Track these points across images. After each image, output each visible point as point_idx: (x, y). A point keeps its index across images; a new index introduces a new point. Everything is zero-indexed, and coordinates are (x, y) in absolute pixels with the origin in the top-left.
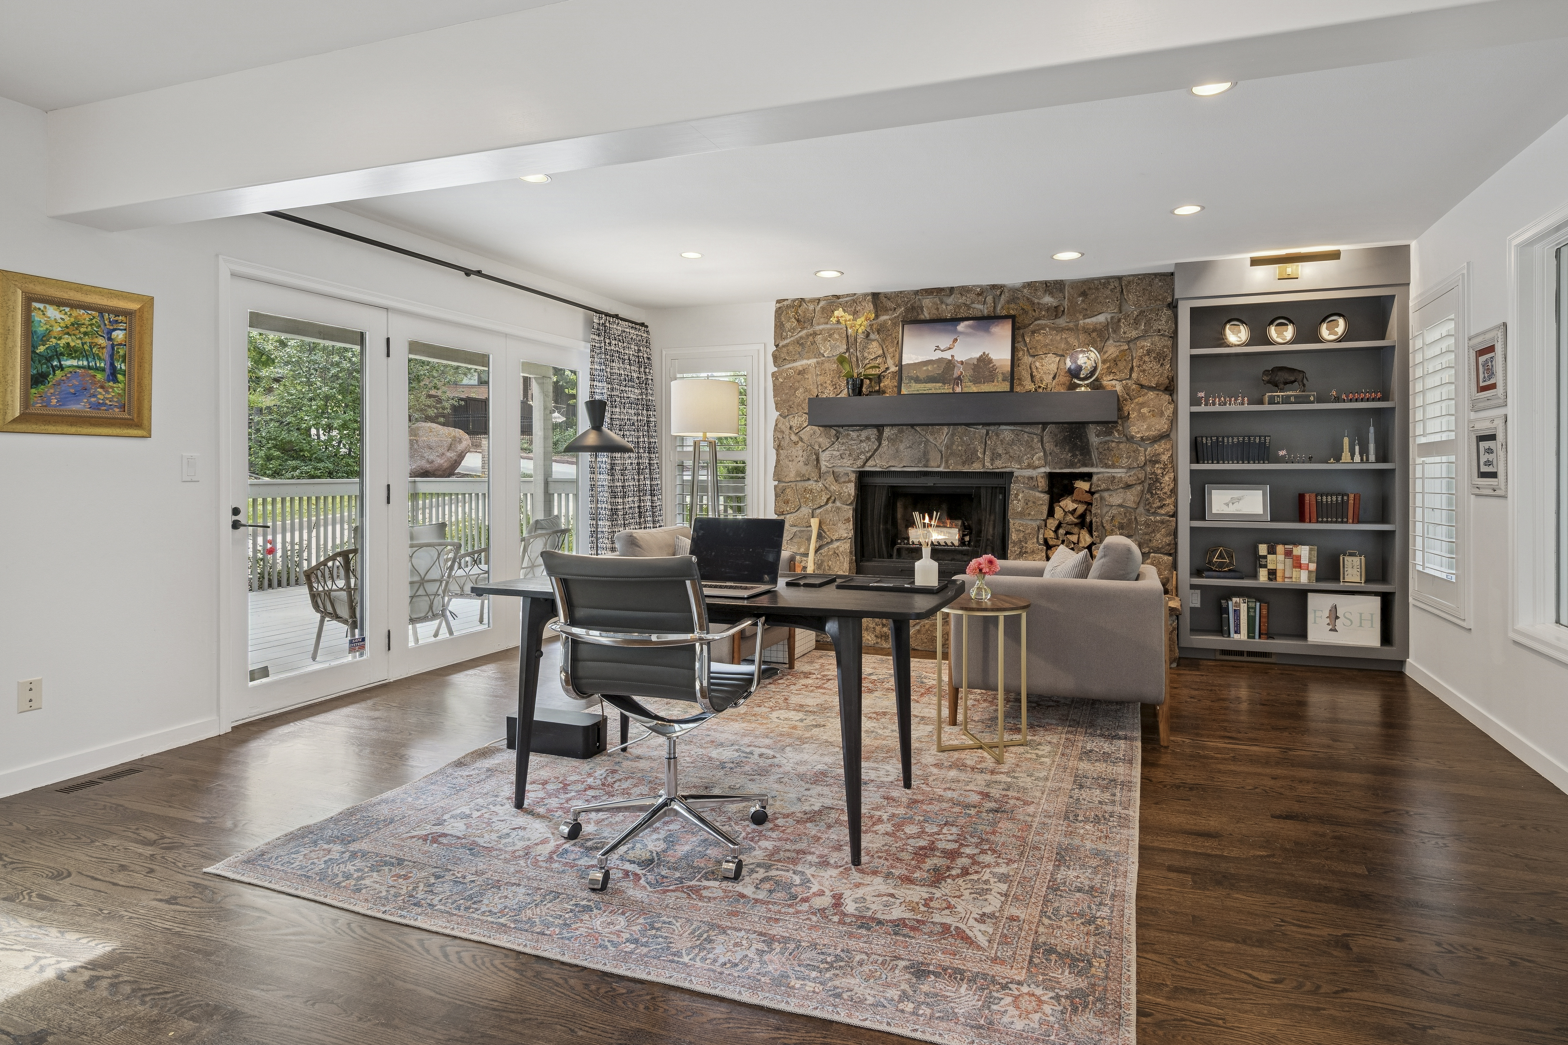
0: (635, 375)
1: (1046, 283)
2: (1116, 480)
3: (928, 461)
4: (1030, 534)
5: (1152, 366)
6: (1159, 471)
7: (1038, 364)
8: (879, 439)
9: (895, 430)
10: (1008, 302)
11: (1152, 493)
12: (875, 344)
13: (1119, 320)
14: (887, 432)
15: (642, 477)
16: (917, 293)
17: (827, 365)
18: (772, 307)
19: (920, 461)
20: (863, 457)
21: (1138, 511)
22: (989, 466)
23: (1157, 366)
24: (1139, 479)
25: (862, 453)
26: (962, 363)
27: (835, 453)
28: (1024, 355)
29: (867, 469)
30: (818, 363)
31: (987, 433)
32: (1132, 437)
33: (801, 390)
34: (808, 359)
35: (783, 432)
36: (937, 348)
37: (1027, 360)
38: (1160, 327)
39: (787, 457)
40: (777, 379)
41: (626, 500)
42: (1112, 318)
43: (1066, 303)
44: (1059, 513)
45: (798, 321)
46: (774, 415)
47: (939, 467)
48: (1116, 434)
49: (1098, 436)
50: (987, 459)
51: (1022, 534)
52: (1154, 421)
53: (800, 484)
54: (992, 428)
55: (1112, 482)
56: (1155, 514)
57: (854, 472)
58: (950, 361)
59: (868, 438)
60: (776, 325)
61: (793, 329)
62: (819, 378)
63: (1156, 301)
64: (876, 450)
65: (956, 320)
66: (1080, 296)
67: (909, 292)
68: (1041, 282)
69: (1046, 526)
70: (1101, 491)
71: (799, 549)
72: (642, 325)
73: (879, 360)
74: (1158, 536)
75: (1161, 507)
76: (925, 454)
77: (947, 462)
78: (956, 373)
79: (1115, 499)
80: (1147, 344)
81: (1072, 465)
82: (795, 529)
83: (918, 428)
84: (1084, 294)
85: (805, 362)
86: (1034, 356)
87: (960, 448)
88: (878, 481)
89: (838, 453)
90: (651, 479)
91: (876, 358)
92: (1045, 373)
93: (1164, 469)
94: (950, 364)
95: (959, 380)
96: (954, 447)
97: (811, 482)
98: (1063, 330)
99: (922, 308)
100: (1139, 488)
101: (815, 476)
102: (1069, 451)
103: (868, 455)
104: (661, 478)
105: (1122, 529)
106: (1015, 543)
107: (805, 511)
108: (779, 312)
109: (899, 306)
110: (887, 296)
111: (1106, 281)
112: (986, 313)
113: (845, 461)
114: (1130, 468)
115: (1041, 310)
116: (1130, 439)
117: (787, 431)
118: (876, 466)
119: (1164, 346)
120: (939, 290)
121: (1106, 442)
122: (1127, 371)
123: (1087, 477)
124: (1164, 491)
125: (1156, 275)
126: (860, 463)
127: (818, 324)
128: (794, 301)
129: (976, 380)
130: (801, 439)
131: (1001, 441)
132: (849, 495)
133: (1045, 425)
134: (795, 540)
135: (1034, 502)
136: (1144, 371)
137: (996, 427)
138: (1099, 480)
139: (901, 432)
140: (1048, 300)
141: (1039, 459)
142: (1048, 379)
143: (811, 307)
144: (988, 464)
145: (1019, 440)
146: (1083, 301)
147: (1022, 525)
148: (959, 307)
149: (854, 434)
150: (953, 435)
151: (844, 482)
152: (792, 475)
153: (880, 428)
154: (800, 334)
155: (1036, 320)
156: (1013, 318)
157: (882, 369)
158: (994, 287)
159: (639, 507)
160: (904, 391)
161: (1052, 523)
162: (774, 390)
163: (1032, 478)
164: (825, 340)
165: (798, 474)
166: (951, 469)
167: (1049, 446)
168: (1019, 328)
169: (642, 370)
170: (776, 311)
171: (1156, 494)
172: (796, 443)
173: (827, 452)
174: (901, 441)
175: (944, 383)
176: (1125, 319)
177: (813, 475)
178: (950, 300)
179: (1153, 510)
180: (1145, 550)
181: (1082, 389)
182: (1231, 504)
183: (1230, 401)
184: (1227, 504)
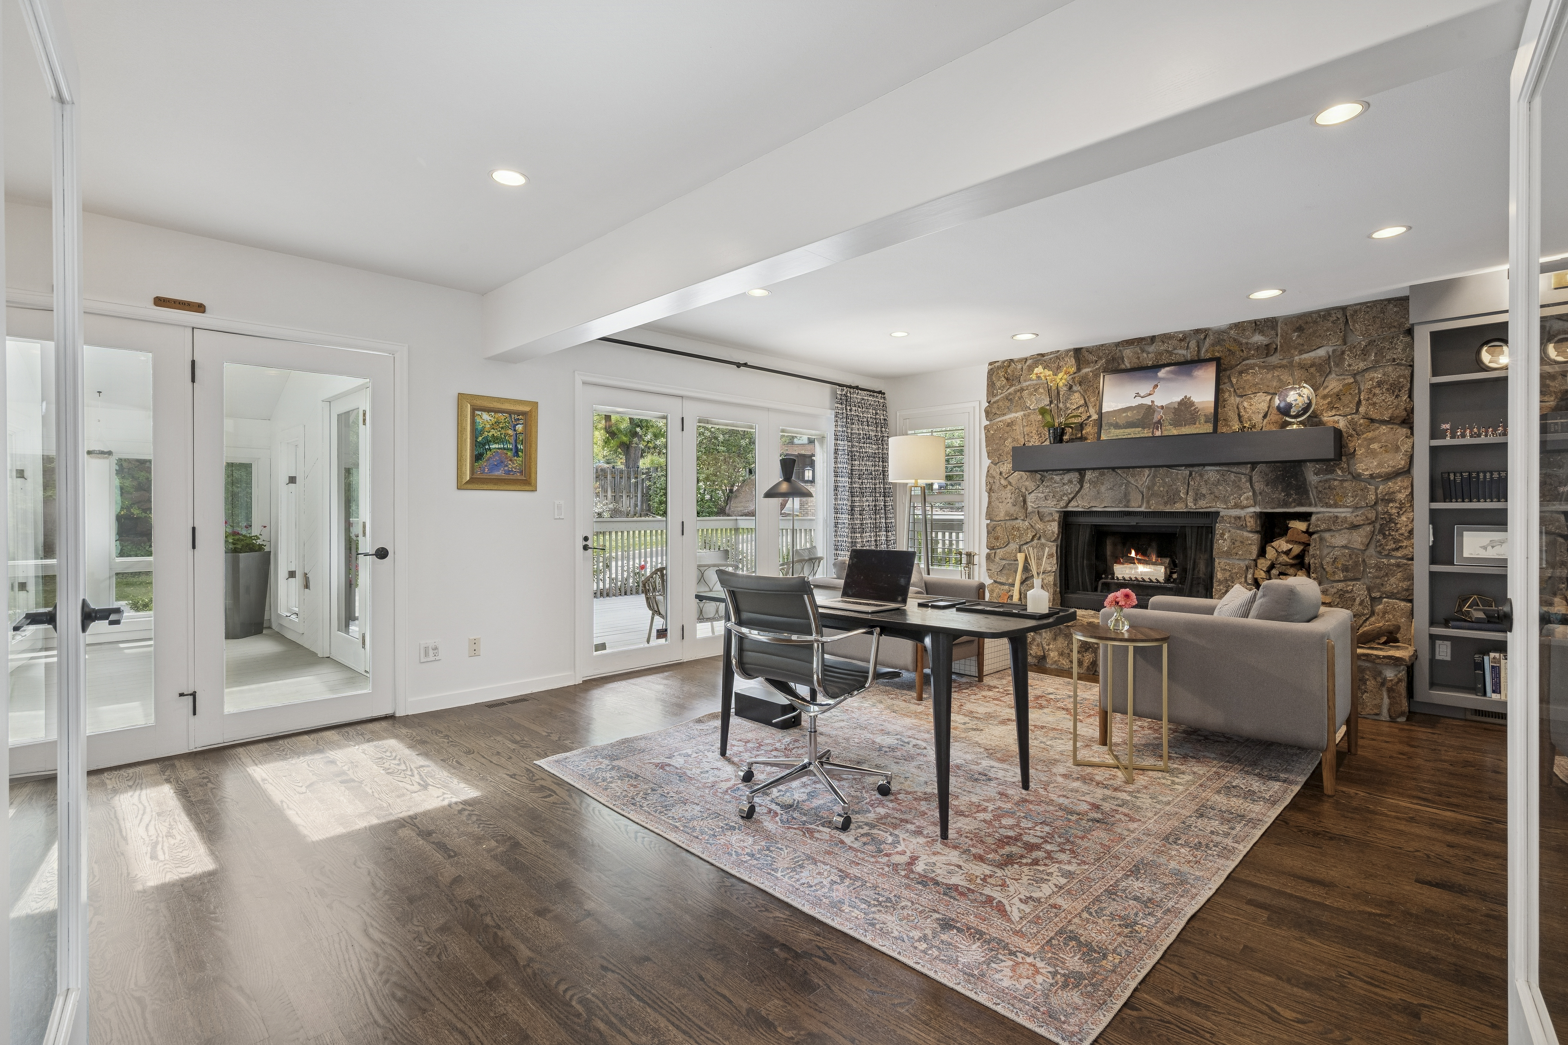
0: (873, 434)
1: (1255, 322)
2: (1339, 520)
3: (1129, 501)
4: (1237, 573)
5: (1384, 398)
6: (1394, 511)
7: (1245, 404)
8: (1081, 482)
9: (1096, 473)
10: (1213, 345)
11: (1384, 534)
12: (1077, 395)
13: (1343, 353)
14: (1089, 475)
15: (878, 516)
16: (1118, 344)
17: (1032, 417)
18: (985, 369)
19: (1120, 502)
20: (1065, 498)
21: (1367, 553)
22: (1191, 506)
23: (1390, 398)
24: (1367, 519)
25: (1065, 494)
26: (1162, 407)
27: (1040, 495)
28: (1230, 396)
29: (1070, 509)
30: (1025, 415)
31: (1191, 474)
32: (1359, 475)
33: (1010, 440)
34: (1016, 412)
35: (994, 477)
36: (1137, 395)
37: (1233, 400)
38: (1395, 356)
39: (998, 499)
40: (988, 431)
41: (864, 535)
42: (1334, 351)
43: (1278, 340)
44: (1270, 553)
45: (1007, 379)
46: (987, 462)
47: (1140, 507)
48: (1340, 472)
49: (1316, 474)
50: (1190, 499)
51: (1228, 574)
52: (1387, 456)
53: (1008, 523)
54: (1196, 469)
55: (1334, 522)
56: (1388, 556)
57: (1058, 512)
58: (1150, 407)
59: (1070, 481)
60: (988, 384)
61: (1003, 387)
62: (1025, 429)
63: (1390, 328)
64: (1078, 492)
65: (1157, 367)
66: (1295, 331)
67: (1110, 345)
68: (1250, 322)
69: (1256, 566)
70: (1322, 531)
71: (1008, 580)
72: (880, 393)
73: (1081, 410)
74: (1393, 580)
75: (1397, 549)
76: (1126, 494)
77: (1148, 502)
78: (1156, 417)
79: (1339, 540)
80: (1378, 375)
81: (1286, 504)
82: (1004, 562)
83: (1119, 471)
84: (1300, 329)
85: (1013, 415)
86: (1242, 396)
87: (1162, 489)
88: (1082, 520)
89: (1043, 495)
90: (886, 518)
91: (1078, 408)
92: (1253, 413)
93: (1401, 508)
94: (1150, 410)
95: (1159, 424)
96: (1156, 488)
97: (1018, 521)
98: (1274, 367)
99: (1123, 358)
100: (1368, 528)
101: (1021, 515)
102: (1282, 491)
103: (1071, 496)
104: (895, 517)
105: (1347, 572)
106: (1220, 582)
107: (1013, 546)
108: (991, 373)
109: (1100, 358)
110: (1089, 350)
111: (1326, 314)
112: (1189, 358)
113: (1049, 502)
114: (1356, 508)
115: (1250, 349)
116: (1357, 477)
117: (998, 477)
118: (1078, 506)
119: (1400, 376)
120: (1140, 340)
121: (1326, 481)
122: (1353, 406)
123: (1305, 517)
124: (1401, 532)
125: (1389, 300)
126: (1062, 504)
127: (1025, 381)
128: (1004, 362)
129: (1176, 423)
130: (1010, 483)
131: (1206, 481)
132: (1053, 533)
133: (1254, 465)
134: (1004, 572)
135: (1242, 542)
136: (1374, 404)
137: (1200, 468)
138: (1318, 520)
139: (1102, 474)
140: (1258, 339)
141: (1247, 499)
142: (1257, 419)
143: (1019, 366)
144: (1191, 504)
145: (1225, 481)
146: (1299, 336)
147: (1229, 564)
148: (1161, 354)
149: (1057, 478)
150: (1154, 477)
151: (1049, 521)
152: (1002, 515)
153: (1082, 472)
154: (1009, 391)
155: (1244, 360)
156: (1218, 361)
157: (1084, 417)
158: (1197, 331)
159: (876, 541)
160: (1104, 437)
161: (1263, 564)
162: (986, 441)
163: (1240, 518)
164: (1031, 394)
165: (1007, 513)
166: (1152, 509)
167: (1258, 486)
168: (1225, 370)
169: (879, 429)
170: (989, 373)
171: (1390, 535)
172: (1005, 487)
173: (1033, 494)
174: (1103, 484)
175: (1144, 428)
176: (1351, 351)
177: (1020, 514)
178: (1151, 349)
179: (1386, 553)
180: (1376, 594)
181: (1295, 427)
182: (1489, 548)
183: (1487, 432)
184: (1485, 548)
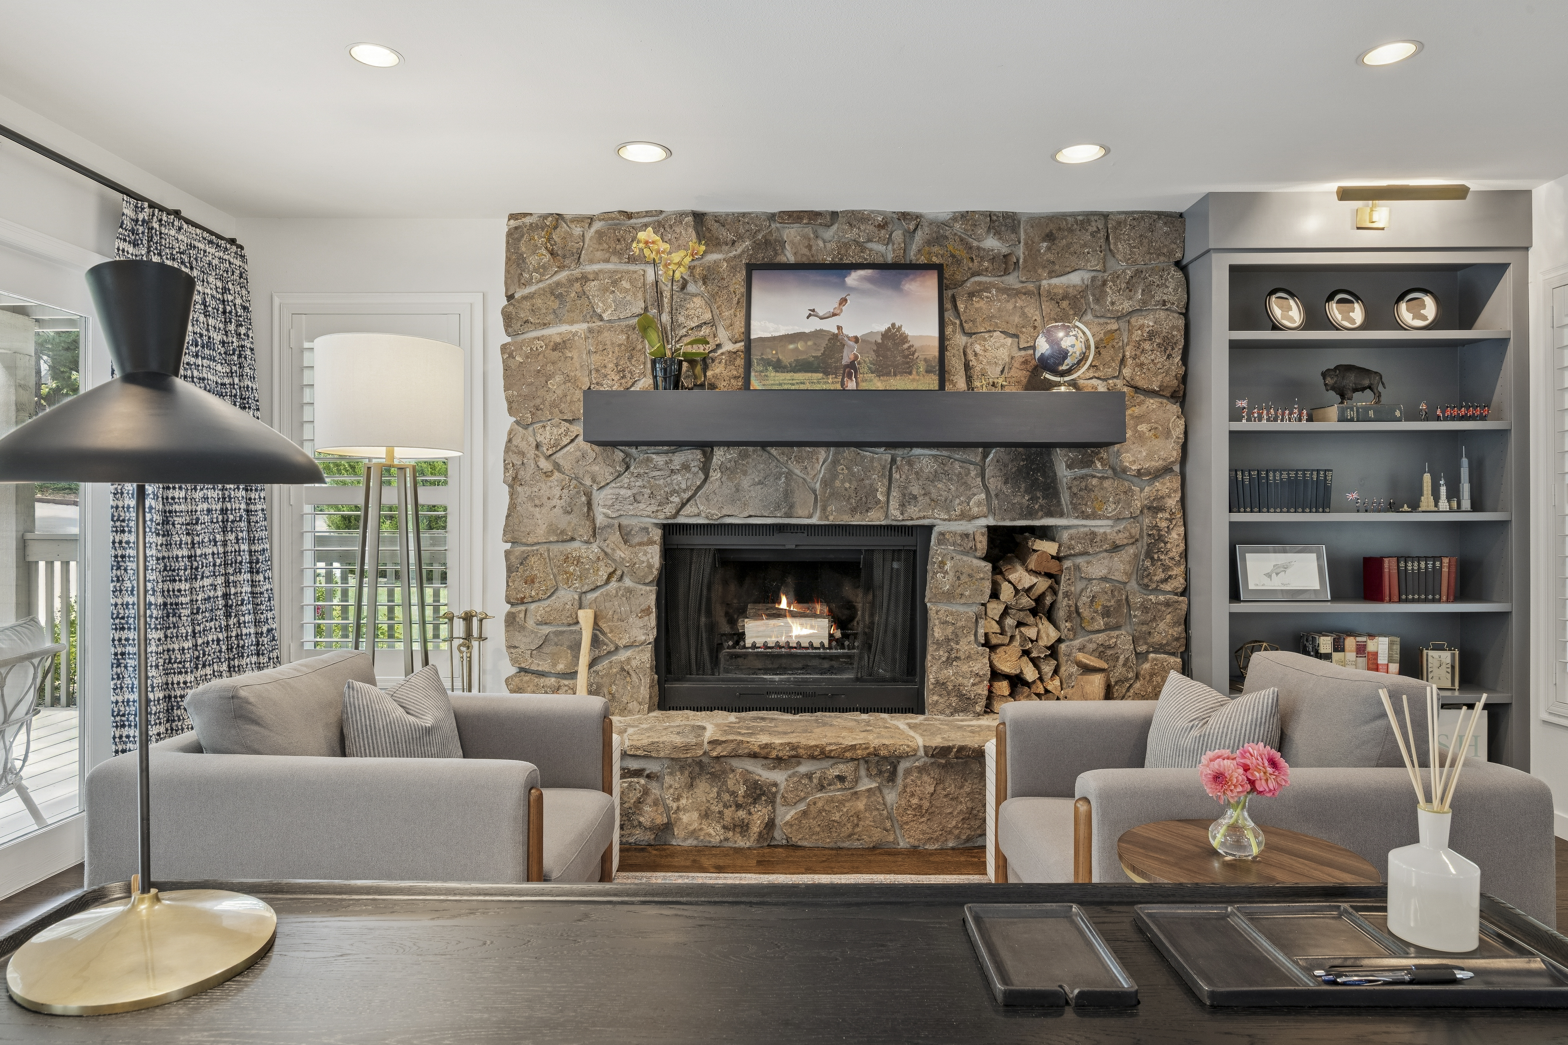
0: (217, 337)
1: (990, 214)
2: (1098, 539)
3: (791, 507)
4: (963, 627)
5: (1154, 357)
6: (1164, 524)
7: (978, 348)
8: (706, 469)
9: (733, 453)
10: (929, 243)
11: (1152, 559)
12: (698, 301)
13: (1104, 283)
14: (720, 455)
15: (231, 537)
16: (772, 217)
17: (607, 336)
18: (502, 227)
19: (778, 507)
20: (675, 499)
21: (1128, 587)
22: (895, 515)
23: (1161, 359)
24: (1132, 537)
25: (674, 491)
26: (856, 339)
27: (623, 492)
28: (954, 332)
29: (681, 520)
30: (590, 330)
31: (893, 461)
32: (1124, 470)
33: (558, 378)
34: (572, 322)
35: (523, 454)
36: (812, 313)
37: (960, 340)
38: (1165, 298)
39: (531, 498)
40: (511, 356)
41: (197, 584)
42: (1093, 279)
43: (1021, 252)
44: (1006, 591)
45: (552, 253)
46: (504, 422)
47: (810, 517)
48: (1099, 465)
49: (1070, 467)
50: (894, 504)
51: (950, 629)
52: (1158, 443)
53: (556, 548)
54: (900, 452)
55: (1092, 541)
56: (1156, 590)
57: (656, 525)
58: (835, 337)
59: (686, 467)
60: (508, 259)
61: (544, 267)
62: (593, 358)
63: (1159, 255)
64: (699, 488)
65: (842, 268)
66: (1044, 240)
67: (757, 216)
68: (982, 213)
69: (986, 614)
70: (1074, 555)
71: (554, 665)
72: (232, 241)
73: (705, 331)
74: (1162, 626)
75: (1165, 581)
76: (787, 494)
77: (824, 509)
78: (847, 358)
79: (1097, 568)
80: (1149, 322)
81: (1031, 514)
82: (546, 630)
83: (773, 451)
84: (1050, 237)
85: (564, 328)
86: (970, 335)
87: (847, 485)
88: (698, 540)
89: (629, 493)
90: (252, 541)
91: (700, 326)
92: (989, 363)
93: (1170, 520)
94: (836, 341)
95: (852, 369)
96: (838, 483)
97: (576, 544)
98: (1018, 293)
99: (783, 243)
100: (1131, 550)
101: (584, 532)
102: (1026, 491)
103: (686, 496)
104: (270, 538)
105: (1108, 617)
106: (939, 644)
107: (566, 596)
108: (514, 236)
109: (741, 237)
110: (720, 220)
111: (1085, 220)
112: (890, 258)
113: (642, 506)
114: (1118, 519)
115: (982, 258)
116: (1119, 472)
117: (531, 453)
118: (698, 515)
119: (1173, 327)
120: (813, 216)
121: (1083, 478)
122: (1115, 365)
123: (1045, 533)
124: (1171, 555)
125: (1160, 214)
126: (669, 509)
127: (591, 262)
128: (545, 217)
129: (881, 370)
130: (557, 467)
131: (917, 473)
132: (650, 566)
133: (987, 447)
134: (546, 649)
135: (970, 576)
136: (1142, 365)
137: (906, 451)
138: (1071, 538)
139: (744, 456)
140: (991, 243)
141: (979, 504)
142: (994, 372)
143: (577, 231)
144: (897, 513)
145: (946, 473)
146: (1049, 249)
147: (952, 614)
148: (847, 245)
149: (659, 460)
150: (835, 462)
151: (640, 544)
152: (540, 533)
153: (706, 448)
154: (556, 278)
155: (974, 275)
156: (939, 268)
157: (711, 345)
158: (904, 216)
159: (226, 596)
160: (755, 384)
161: (995, 609)
162: (506, 377)
163: (967, 535)
164: (605, 290)
165: (552, 529)
166: (832, 520)
167: (995, 484)
168: (947, 288)
169: (232, 327)
170: (509, 234)
171: (1159, 560)
172: (548, 474)
173: (607, 491)
174: (745, 473)
175: (827, 374)
176: (1114, 282)
177: (581, 531)
178: (829, 233)
179: (1154, 586)
180: (1142, 648)
181: (1063, 389)
182: (1274, 575)
183: (1283, 415)
184: (1269, 575)
